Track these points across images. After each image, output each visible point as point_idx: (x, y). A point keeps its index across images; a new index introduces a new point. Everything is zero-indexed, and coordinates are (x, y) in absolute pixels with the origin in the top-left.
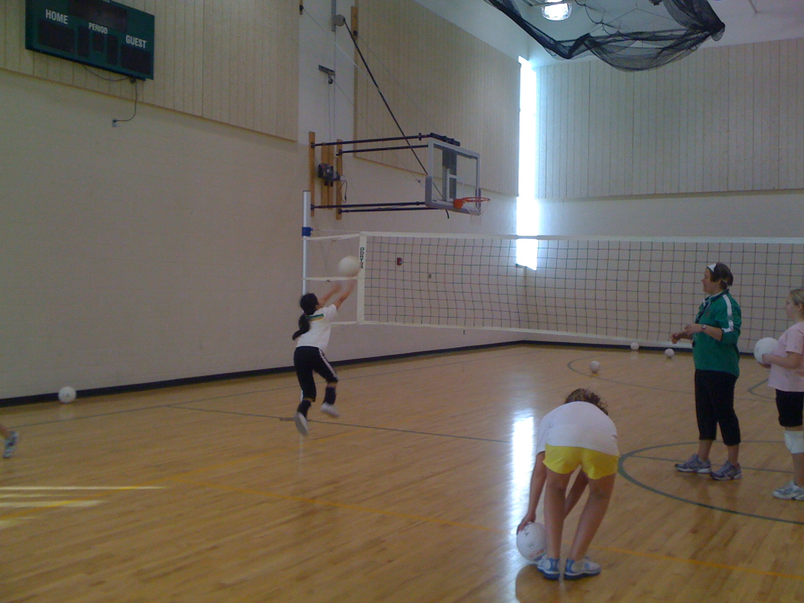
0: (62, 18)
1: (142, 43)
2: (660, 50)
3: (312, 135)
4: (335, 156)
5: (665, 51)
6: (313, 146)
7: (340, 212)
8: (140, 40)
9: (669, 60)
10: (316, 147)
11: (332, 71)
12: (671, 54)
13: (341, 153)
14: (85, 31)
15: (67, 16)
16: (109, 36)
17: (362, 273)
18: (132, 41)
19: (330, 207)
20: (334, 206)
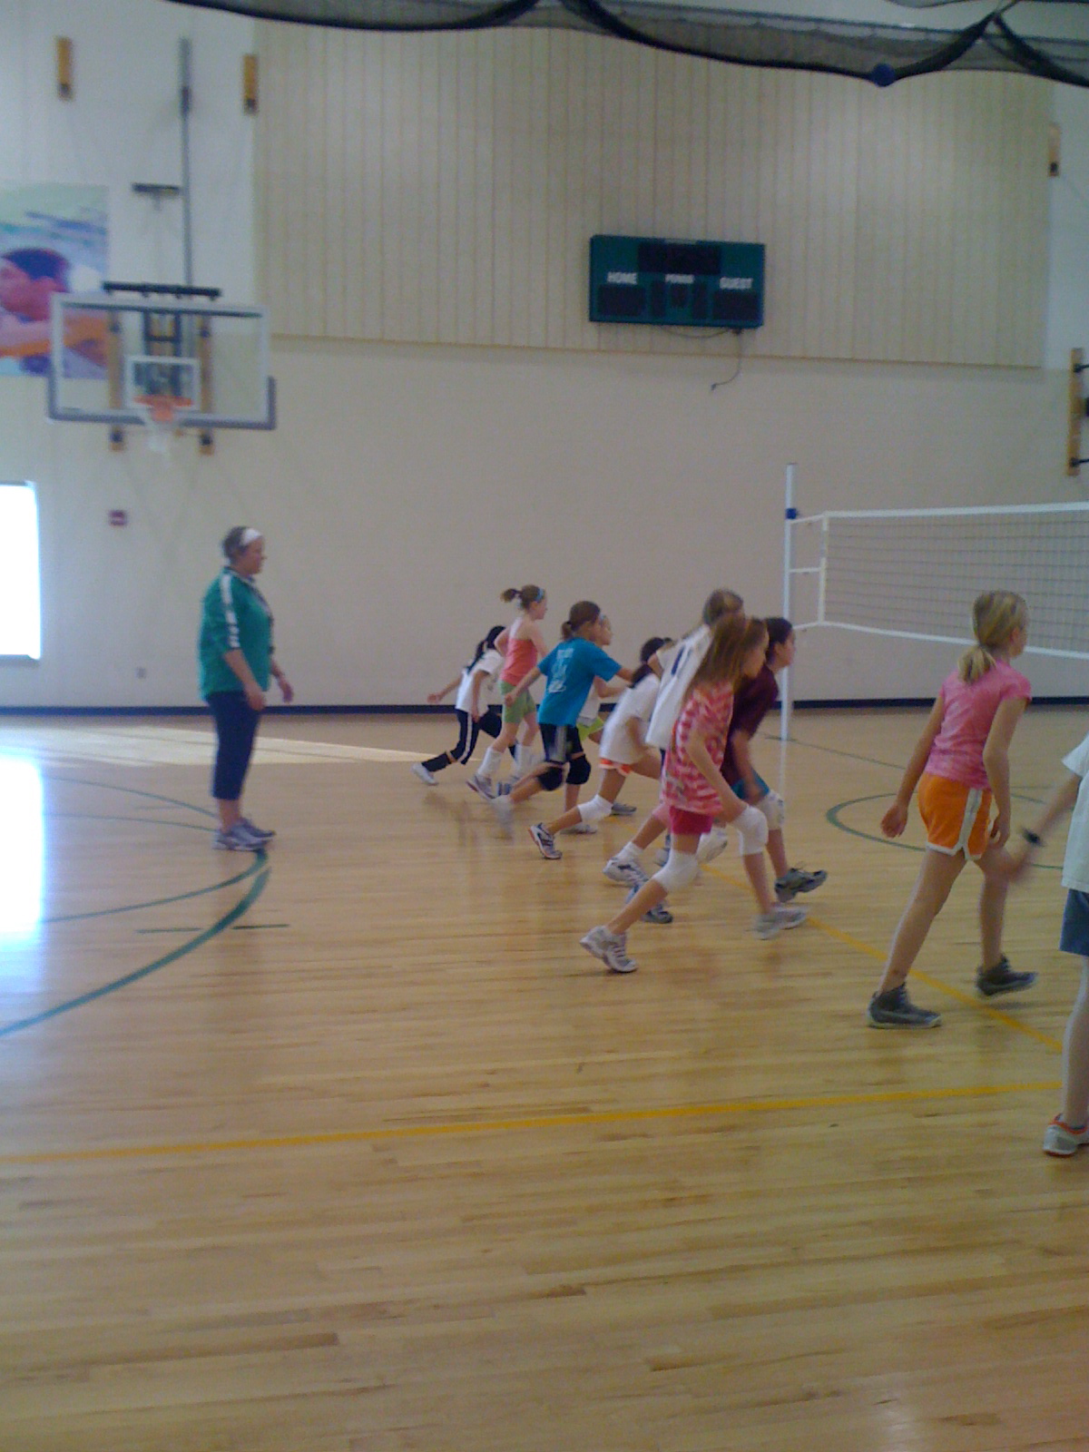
0: (629, 278)
1: (746, 283)
3: (1077, 352)
6: (1078, 370)
8: (743, 280)
14: (663, 284)
15: (634, 274)
16: (695, 285)
17: (824, 561)
18: (727, 283)
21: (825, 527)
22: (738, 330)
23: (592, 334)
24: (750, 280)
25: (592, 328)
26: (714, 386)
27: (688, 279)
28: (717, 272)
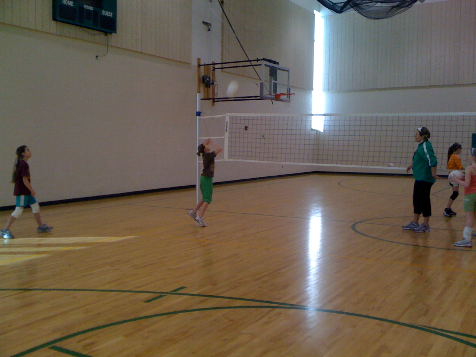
0: (71, 3)
2: (391, 8)
3: (199, 60)
4: (211, 71)
5: (394, 8)
7: (214, 102)
8: (110, 13)
9: (397, 13)
10: (201, 67)
11: (210, 24)
12: (397, 10)
13: (214, 69)
14: (82, 9)
16: (94, 11)
17: (227, 134)
18: (105, 13)
19: (209, 99)
20: (211, 99)
21: (227, 119)
22: (106, 33)
23: (53, 26)
24: (112, 13)
25: (53, 22)
26: (97, 56)
27: (91, 8)
28: (101, 8)
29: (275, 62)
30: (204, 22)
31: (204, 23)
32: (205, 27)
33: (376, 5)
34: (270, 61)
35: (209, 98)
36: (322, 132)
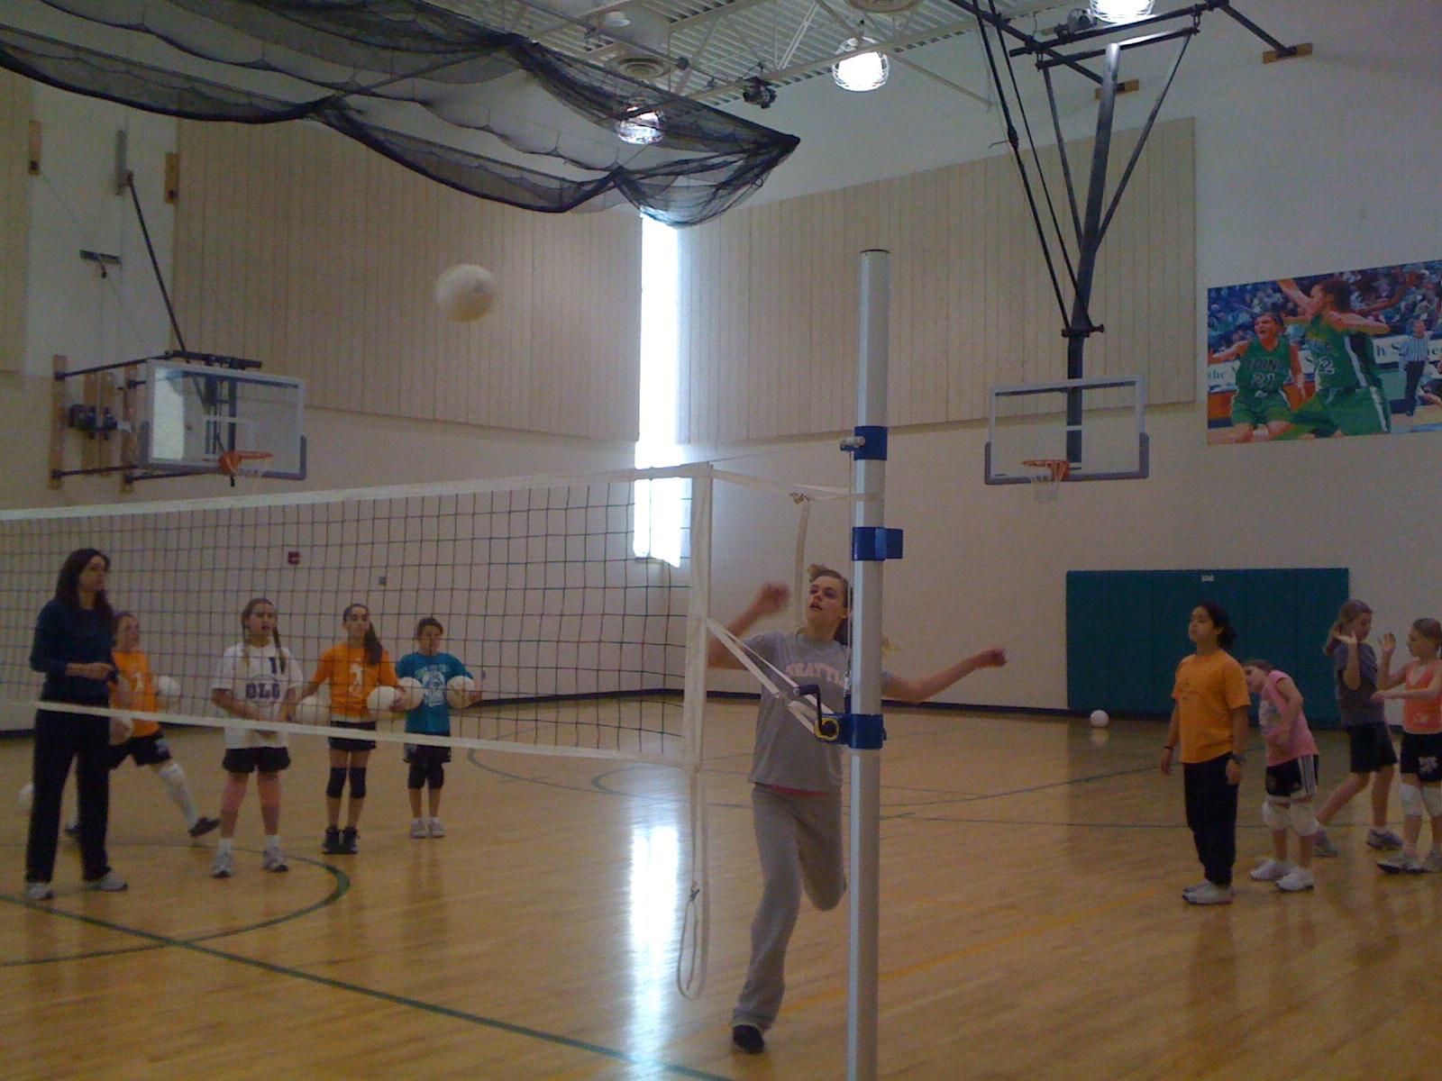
2: (714, 190)
3: (59, 359)
4: (116, 390)
5: (721, 191)
6: (60, 377)
7: (129, 480)
9: (731, 202)
10: (68, 379)
11: (114, 258)
12: (730, 194)
13: (132, 384)
19: (106, 471)
20: (117, 469)
29: (242, 364)
30: (86, 252)
31: (88, 255)
32: (92, 267)
33: (674, 184)
34: (207, 359)
35: (103, 466)
36: (676, 568)
